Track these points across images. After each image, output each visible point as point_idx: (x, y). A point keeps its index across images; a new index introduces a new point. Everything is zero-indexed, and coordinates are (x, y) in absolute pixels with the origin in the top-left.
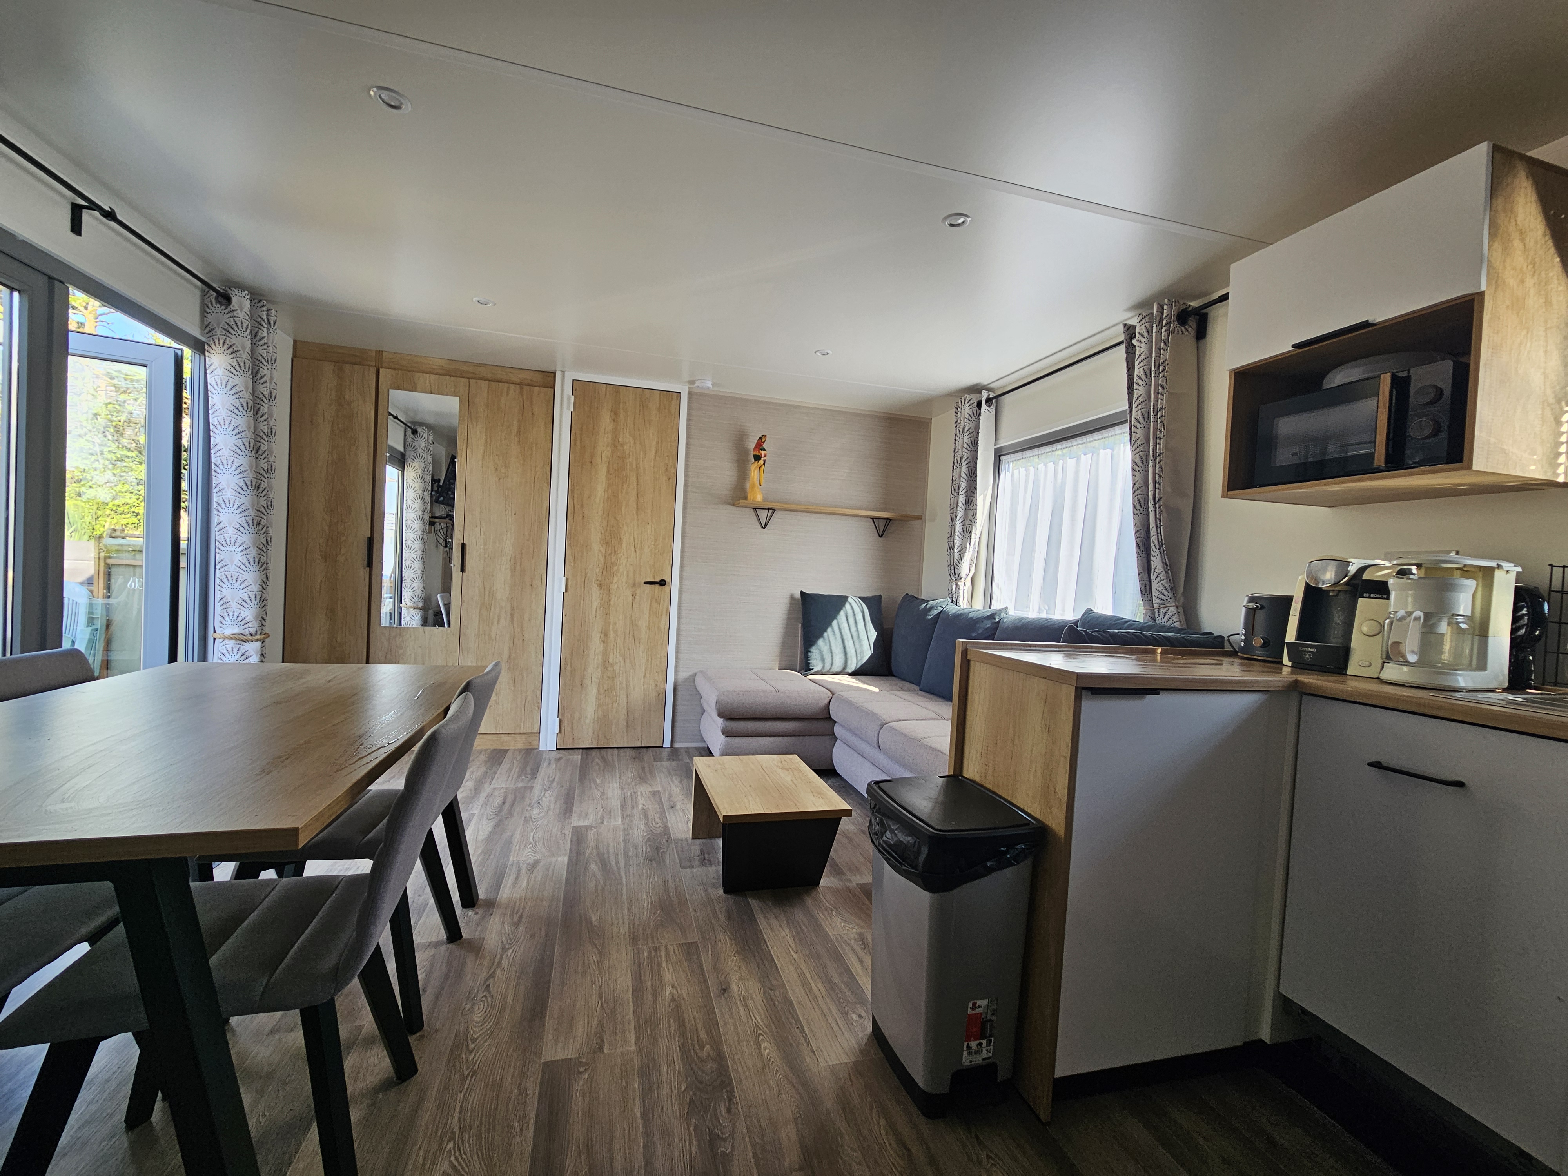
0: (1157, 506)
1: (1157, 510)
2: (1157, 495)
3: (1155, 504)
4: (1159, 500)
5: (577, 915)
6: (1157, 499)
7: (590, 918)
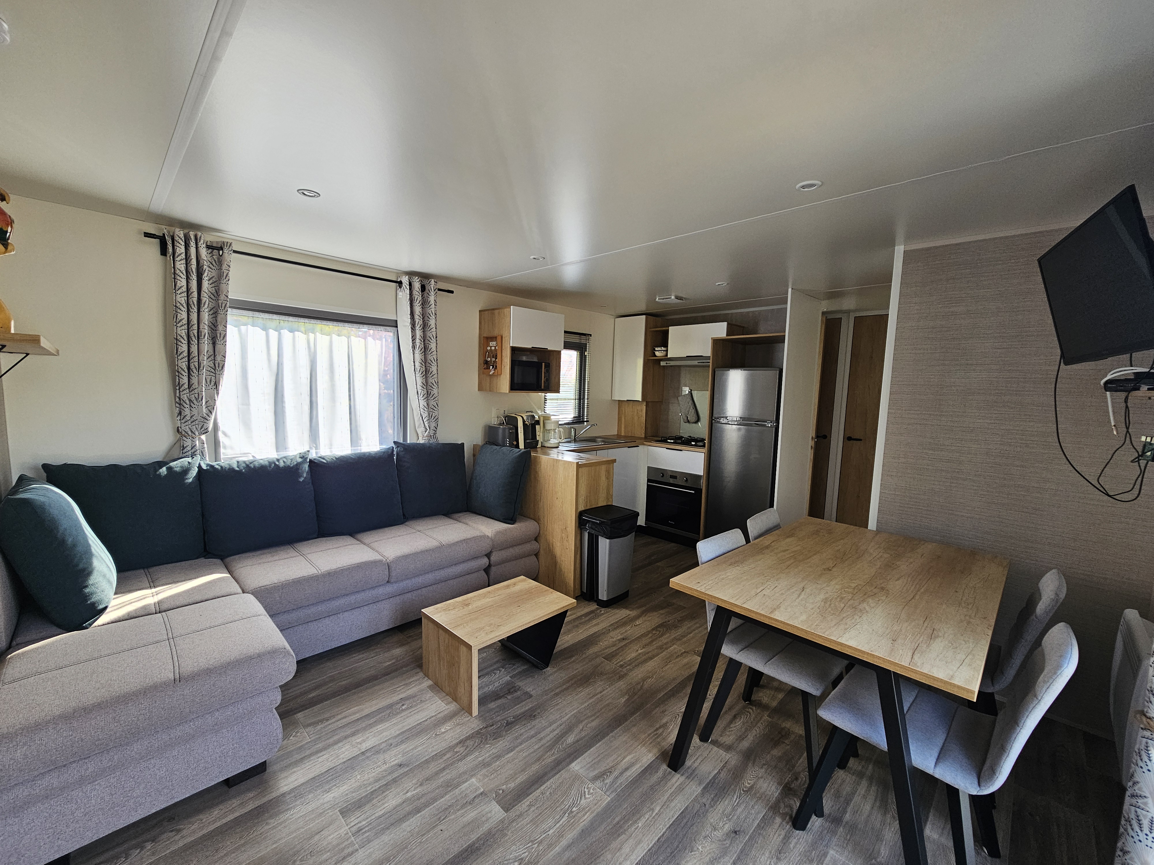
5: (628, 709)
7: (625, 702)
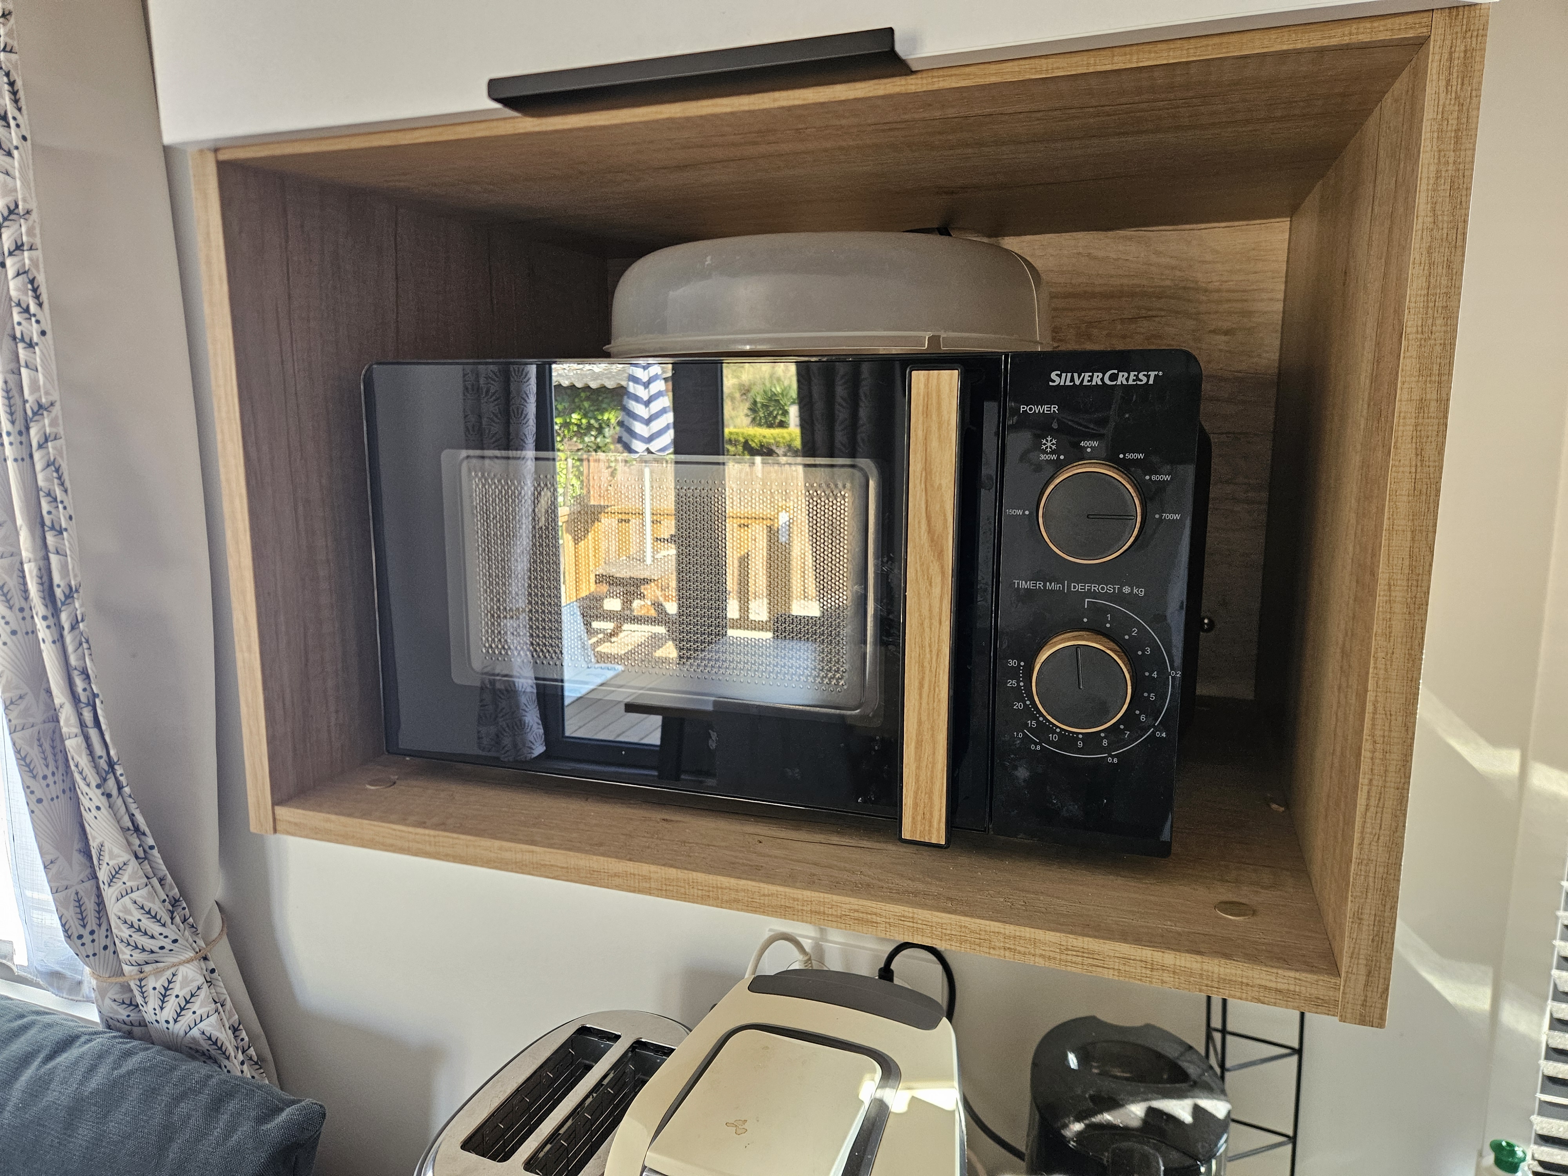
0: (65, 618)
1: (68, 638)
2: (57, 579)
3: (56, 613)
4: (69, 595)
6: (59, 593)
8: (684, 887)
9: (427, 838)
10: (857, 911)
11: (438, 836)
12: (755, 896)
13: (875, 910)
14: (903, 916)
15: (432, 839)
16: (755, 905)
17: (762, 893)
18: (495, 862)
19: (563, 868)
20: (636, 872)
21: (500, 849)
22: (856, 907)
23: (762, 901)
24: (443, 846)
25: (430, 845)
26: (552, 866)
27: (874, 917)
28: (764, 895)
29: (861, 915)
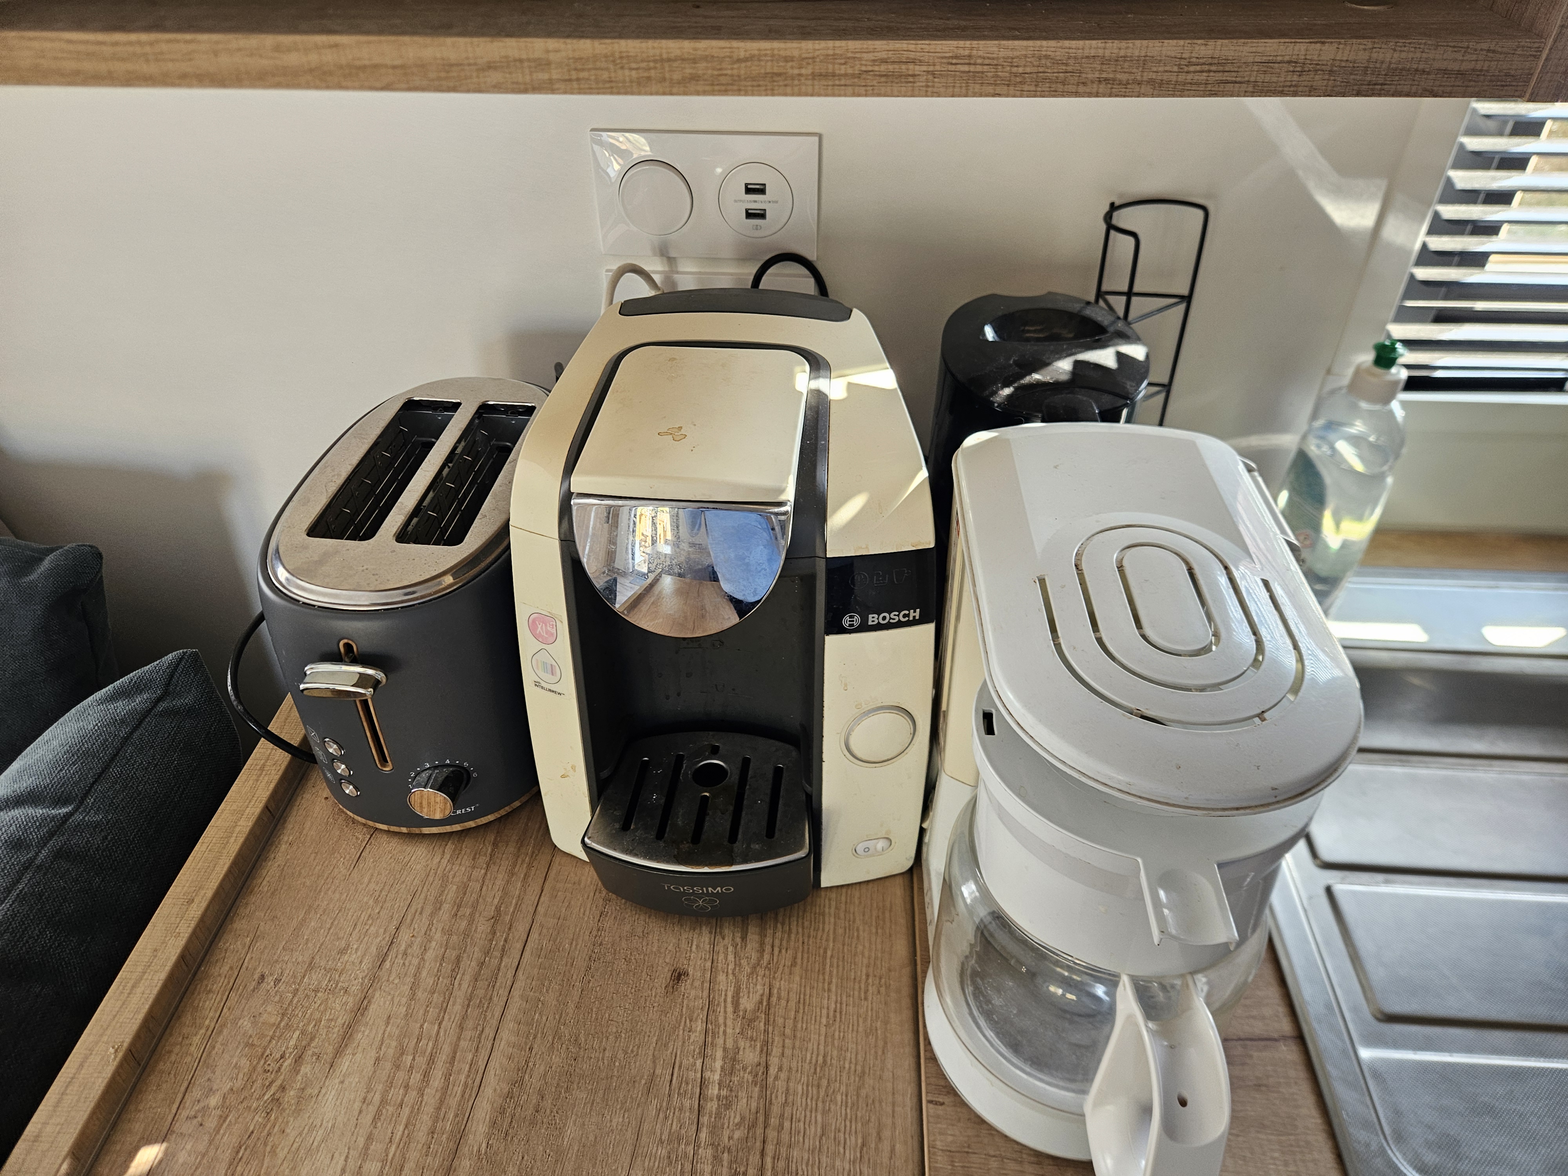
8: (607, 69)
9: (138, 49)
10: (884, 61)
11: (157, 42)
12: (724, 66)
13: (912, 55)
14: (956, 57)
15: (148, 49)
16: (723, 80)
17: (735, 57)
18: (274, 75)
19: (394, 67)
20: (524, 56)
21: (277, 48)
22: (884, 55)
23: (735, 72)
24: (172, 60)
25: (147, 61)
26: (376, 66)
27: (911, 66)
28: (739, 61)
29: (891, 67)
